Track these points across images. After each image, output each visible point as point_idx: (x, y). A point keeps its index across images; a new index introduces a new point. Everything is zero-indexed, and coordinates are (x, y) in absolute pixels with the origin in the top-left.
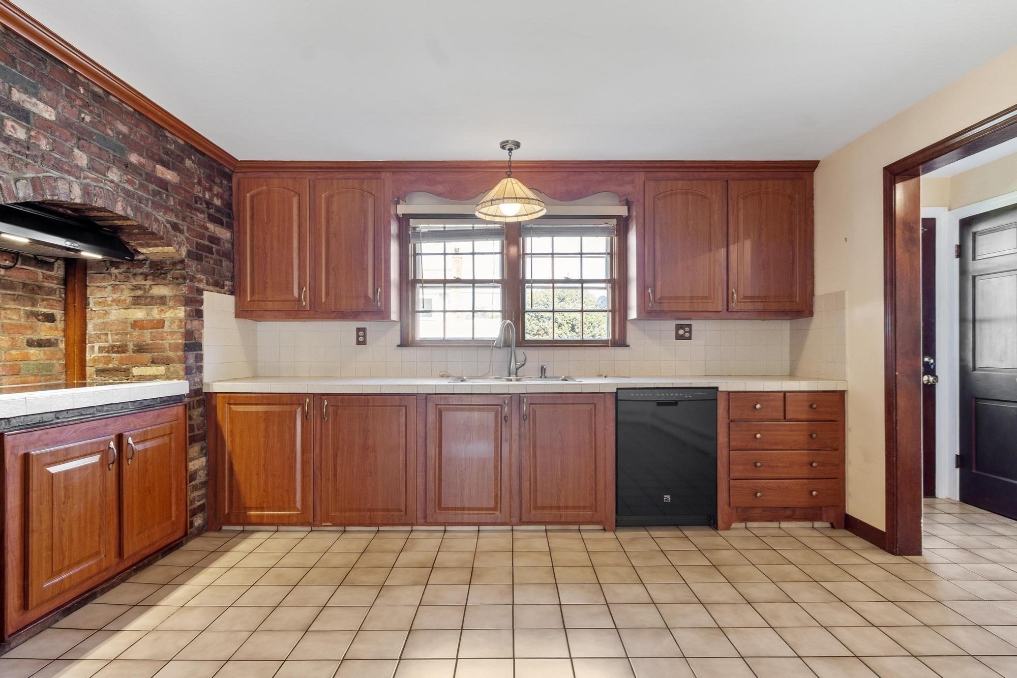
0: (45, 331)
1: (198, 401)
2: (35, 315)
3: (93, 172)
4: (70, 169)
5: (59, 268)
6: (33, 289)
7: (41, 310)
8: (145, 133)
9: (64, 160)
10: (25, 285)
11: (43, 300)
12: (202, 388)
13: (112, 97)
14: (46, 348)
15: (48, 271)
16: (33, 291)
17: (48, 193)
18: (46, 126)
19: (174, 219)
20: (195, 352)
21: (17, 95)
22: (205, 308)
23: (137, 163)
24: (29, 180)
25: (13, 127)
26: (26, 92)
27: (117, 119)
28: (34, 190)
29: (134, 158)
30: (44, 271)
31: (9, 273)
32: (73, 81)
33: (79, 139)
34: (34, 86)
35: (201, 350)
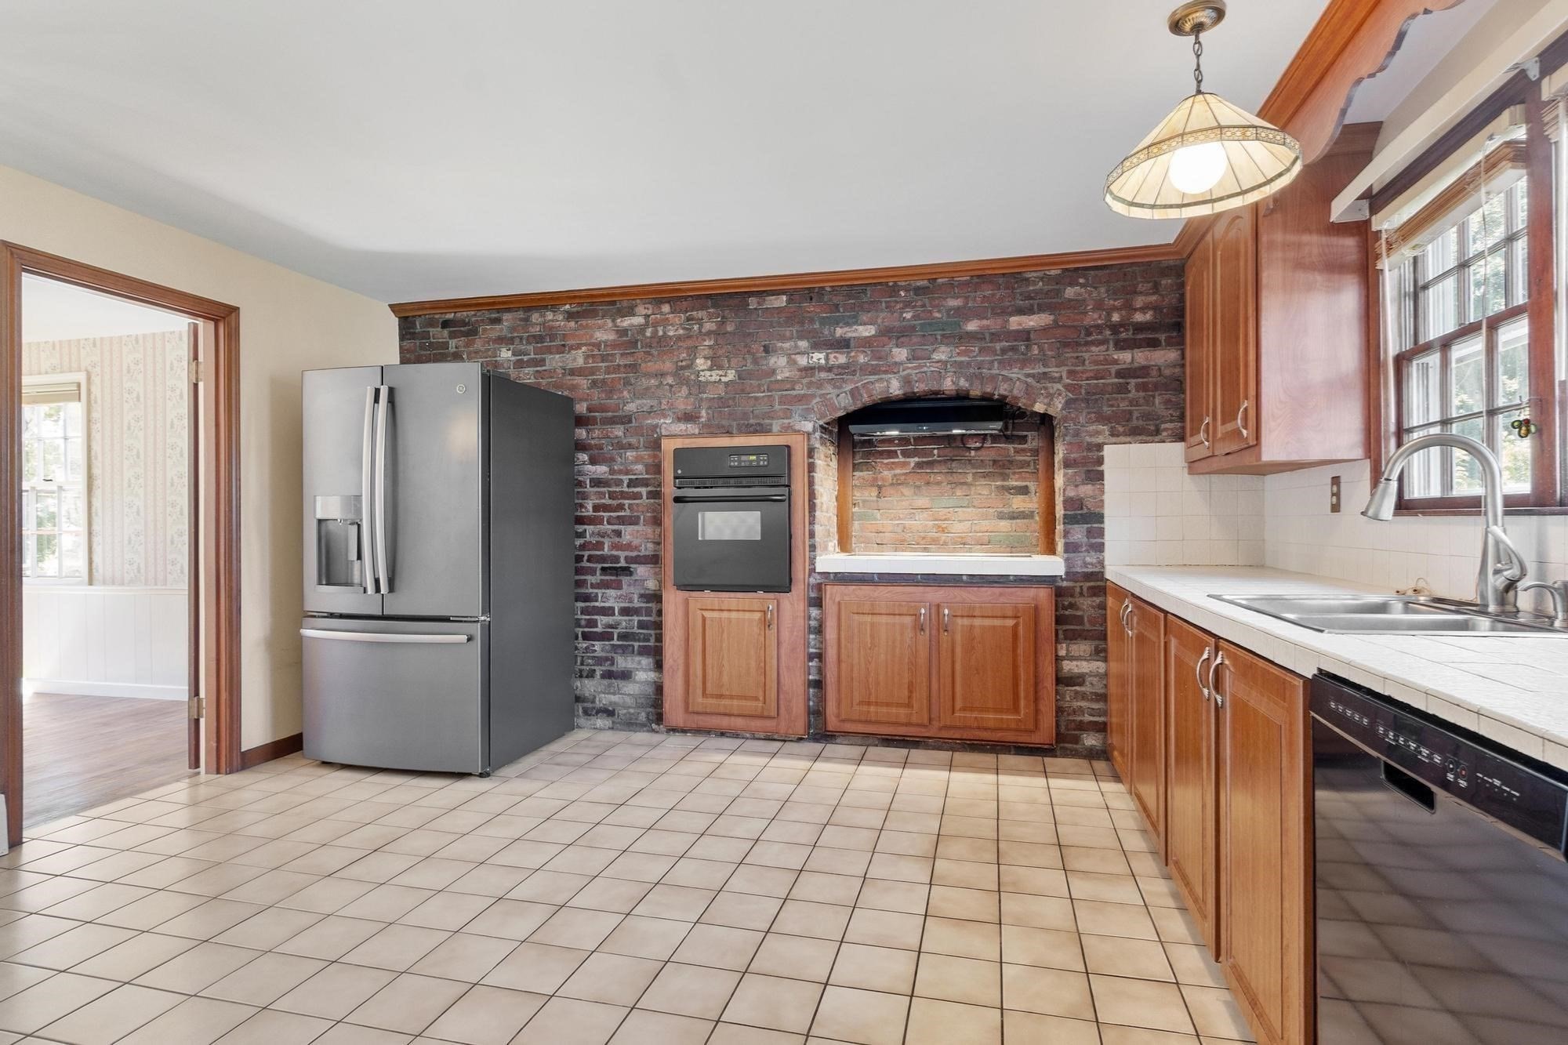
0: (1018, 503)
1: (1090, 588)
2: (1008, 489)
3: (914, 362)
4: (888, 368)
5: (1033, 439)
6: (1004, 465)
7: (1012, 483)
8: (990, 292)
9: (881, 363)
10: (995, 462)
11: (1014, 473)
12: (1102, 572)
13: (940, 280)
14: (1018, 521)
15: (1020, 444)
16: (1003, 467)
17: (865, 395)
18: (865, 343)
19: (1040, 369)
20: (1086, 526)
21: (839, 332)
22: (1106, 467)
23: (978, 328)
24: (848, 393)
25: (835, 357)
26: (848, 324)
27: (947, 298)
28: (853, 399)
29: (972, 326)
30: (1016, 446)
31: (979, 453)
32: (894, 290)
33: (898, 338)
34: (855, 317)
35: (1102, 522)
